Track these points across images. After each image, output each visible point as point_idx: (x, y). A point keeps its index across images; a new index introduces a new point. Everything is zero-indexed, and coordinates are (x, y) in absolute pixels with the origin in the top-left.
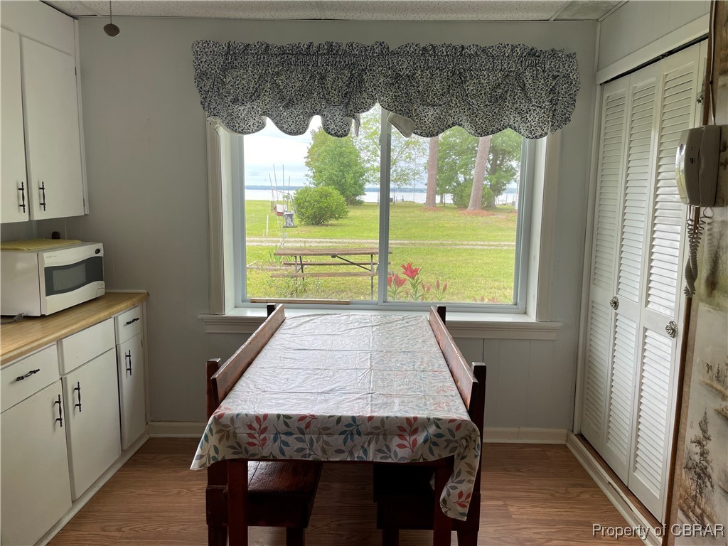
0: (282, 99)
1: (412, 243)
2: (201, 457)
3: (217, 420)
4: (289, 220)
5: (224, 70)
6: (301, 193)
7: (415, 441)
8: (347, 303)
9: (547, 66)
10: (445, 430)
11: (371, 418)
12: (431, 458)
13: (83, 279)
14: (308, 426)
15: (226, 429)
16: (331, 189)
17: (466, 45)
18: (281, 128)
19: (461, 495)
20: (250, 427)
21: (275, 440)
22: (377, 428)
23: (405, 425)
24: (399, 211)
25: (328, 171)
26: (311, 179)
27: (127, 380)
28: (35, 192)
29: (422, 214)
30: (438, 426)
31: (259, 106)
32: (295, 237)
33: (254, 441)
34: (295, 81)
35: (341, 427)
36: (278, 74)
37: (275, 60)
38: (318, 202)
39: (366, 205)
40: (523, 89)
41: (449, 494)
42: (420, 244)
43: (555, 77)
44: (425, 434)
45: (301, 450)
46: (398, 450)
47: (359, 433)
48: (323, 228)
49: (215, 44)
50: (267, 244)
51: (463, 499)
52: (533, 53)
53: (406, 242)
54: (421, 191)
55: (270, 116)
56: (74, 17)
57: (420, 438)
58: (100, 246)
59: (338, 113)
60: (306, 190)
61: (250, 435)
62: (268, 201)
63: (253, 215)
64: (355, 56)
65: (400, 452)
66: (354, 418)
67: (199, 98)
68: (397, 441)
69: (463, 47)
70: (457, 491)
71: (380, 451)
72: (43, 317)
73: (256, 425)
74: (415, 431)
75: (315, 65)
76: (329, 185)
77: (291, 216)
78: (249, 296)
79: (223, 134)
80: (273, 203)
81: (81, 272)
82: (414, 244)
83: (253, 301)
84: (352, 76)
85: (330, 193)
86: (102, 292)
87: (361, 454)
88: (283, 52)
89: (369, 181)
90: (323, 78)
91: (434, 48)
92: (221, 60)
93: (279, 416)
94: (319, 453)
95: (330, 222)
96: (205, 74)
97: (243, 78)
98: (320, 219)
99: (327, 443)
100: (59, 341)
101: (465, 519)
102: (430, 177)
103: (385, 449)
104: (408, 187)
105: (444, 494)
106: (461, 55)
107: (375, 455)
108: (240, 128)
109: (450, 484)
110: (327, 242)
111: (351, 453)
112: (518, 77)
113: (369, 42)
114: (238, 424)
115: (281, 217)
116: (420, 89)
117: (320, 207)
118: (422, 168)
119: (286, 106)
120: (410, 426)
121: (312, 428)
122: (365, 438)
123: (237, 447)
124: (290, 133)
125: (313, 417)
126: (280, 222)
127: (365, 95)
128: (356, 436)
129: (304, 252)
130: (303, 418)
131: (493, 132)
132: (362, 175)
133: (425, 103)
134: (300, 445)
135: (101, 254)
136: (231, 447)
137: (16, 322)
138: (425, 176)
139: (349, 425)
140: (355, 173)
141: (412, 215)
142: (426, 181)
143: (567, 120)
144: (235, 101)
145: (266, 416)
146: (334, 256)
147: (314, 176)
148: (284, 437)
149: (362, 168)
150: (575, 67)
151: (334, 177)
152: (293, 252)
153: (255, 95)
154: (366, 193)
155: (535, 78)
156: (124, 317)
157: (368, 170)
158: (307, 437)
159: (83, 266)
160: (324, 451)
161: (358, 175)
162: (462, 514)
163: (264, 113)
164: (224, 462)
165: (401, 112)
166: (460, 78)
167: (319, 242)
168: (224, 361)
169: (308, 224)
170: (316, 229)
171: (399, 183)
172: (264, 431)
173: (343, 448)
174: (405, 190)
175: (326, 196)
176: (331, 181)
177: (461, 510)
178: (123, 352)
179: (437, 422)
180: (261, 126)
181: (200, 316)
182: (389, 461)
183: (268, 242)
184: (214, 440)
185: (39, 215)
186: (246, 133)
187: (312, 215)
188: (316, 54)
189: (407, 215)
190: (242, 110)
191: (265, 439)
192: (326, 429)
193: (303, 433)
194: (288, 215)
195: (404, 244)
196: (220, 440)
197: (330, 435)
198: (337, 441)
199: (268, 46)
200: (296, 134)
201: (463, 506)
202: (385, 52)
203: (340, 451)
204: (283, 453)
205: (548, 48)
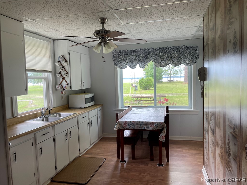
0: (131, 61)
1: (177, 94)
2: (116, 127)
3: (118, 122)
4: (136, 88)
5: (118, 56)
6: (141, 80)
7: (153, 126)
8: (147, 106)
9: (190, 50)
10: (159, 124)
11: (145, 122)
12: (156, 129)
13: (91, 101)
14: (134, 123)
15: (120, 124)
16: (151, 78)
17: (171, 47)
18: (130, 67)
19: (163, 136)
20: (124, 123)
21: (128, 125)
22: (146, 123)
23: (151, 123)
24: (175, 84)
25: (150, 72)
26: (145, 75)
27: (99, 122)
28: (83, 83)
29: (183, 85)
30: (158, 123)
31: (126, 63)
32: (139, 94)
33: (125, 126)
34: (133, 57)
35: (140, 123)
36: (129, 56)
37: (129, 53)
38: (146, 82)
39: (163, 83)
40: (185, 55)
41: (160, 137)
42: (180, 95)
43: (193, 52)
44: (155, 125)
45: (133, 127)
46: (150, 127)
47: (143, 124)
48: (148, 91)
49: (116, 51)
50: (130, 96)
51: (163, 137)
52: (187, 47)
53: (175, 94)
54: (183, 77)
55: (128, 65)
56: (88, 47)
57: (154, 125)
58: (94, 94)
59: (143, 63)
60: (143, 79)
61: (124, 125)
62: (130, 83)
63: (126, 87)
64: (146, 51)
65: (151, 128)
66: (142, 122)
67: (113, 62)
68: (150, 126)
69: (170, 47)
70: (162, 136)
71: (147, 128)
72: (85, 108)
73: (125, 123)
74: (153, 124)
75: (137, 54)
76: (150, 77)
77: (137, 87)
78: (124, 105)
79: (118, 69)
80: (132, 83)
81: (90, 99)
82: (178, 95)
83: (125, 106)
84: (145, 55)
85: (150, 79)
86: (94, 104)
87: (144, 128)
88: (131, 51)
89: (164, 75)
90: (139, 56)
91: (164, 48)
92: (118, 54)
93: (129, 121)
94: (136, 128)
95: (150, 89)
96: (114, 57)
97: (122, 58)
98: (147, 88)
99: (137, 126)
100: (88, 112)
101: (164, 142)
102: (185, 72)
103: (148, 127)
104: (178, 76)
105: (160, 136)
106: (170, 49)
107: (146, 128)
108: (121, 68)
109: (161, 135)
110: (149, 95)
111: (142, 128)
112: (184, 53)
113: (149, 48)
114: (122, 123)
115: (134, 87)
116: (161, 57)
117: (147, 84)
118: (183, 69)
119: (131, 63)
120: (152, 123)
121: (135, 123)
122: (144, 125)
123: (122, 127)
124: (132, 68)
125: (135, 121)
126: (134, 89)
127: (148, 59)
128: (143, 125)
129: (140, 97)
130: (133, 122)
131: (178, 66)
132: (162, 73)
133: (162, 60)
134: (133, 126)
135: (94, 96)
136: (121, 127)
137: (80, 109)
138: (184, 72)
139: (141, 123)
140: (159, 72)
141: (179, 85)
142: (184, 74)
143: (196, 62)
144: (121, 62)
145: (127, 121)
146: (148, 98)
147: (146, 74)
148: (130, 125)
149: (162, 70)
150: (197, 50)
151: (152, 74)
152: (137, 97)
153: (125, 61)
154: (163, 78)
155: (187, 53)
156: (99, 109)
157: (163, 71)
158: (134, 125)
159: (91, 98)
160: (137, 128)
161: (160, 73)
162: (164, 141)
163: (127, 65)
164: (120, 129)
165: (157, 62)
166: (170, 54)
167: (146, 95)
168: (119, 113)
169: (143, 90)
170: (146, 91)
171: (175, 75)
172: (126, 124)
173: (140, 127)
174: (177, 77)
175: (149, 80)
176: (151, 75)
177: (163, 140)
178: (99, 116)
179: (157, 123)
180: (126, 67)
181: (114, 109)
182: (149, 129)
183: (131, 95)
184: (118, 125)
185: (83, 88)
186: (123, 69)
187: (144, 87)
188: (138, 51)
189: (177, 85)
190: (122, 64)
191: (127, 125)
192: (137, 123)
193: (133, 124)
194: (136, 87)
195: (174, 95)
196: (119, 125)
197: (138, 125)
198: (139, 126)
199: (127, 50)
200: (134, 68)
201: (164, 139)
202: (153, 49)
203: (140, 128)
204: (130, 128)
205: (191, 46)
